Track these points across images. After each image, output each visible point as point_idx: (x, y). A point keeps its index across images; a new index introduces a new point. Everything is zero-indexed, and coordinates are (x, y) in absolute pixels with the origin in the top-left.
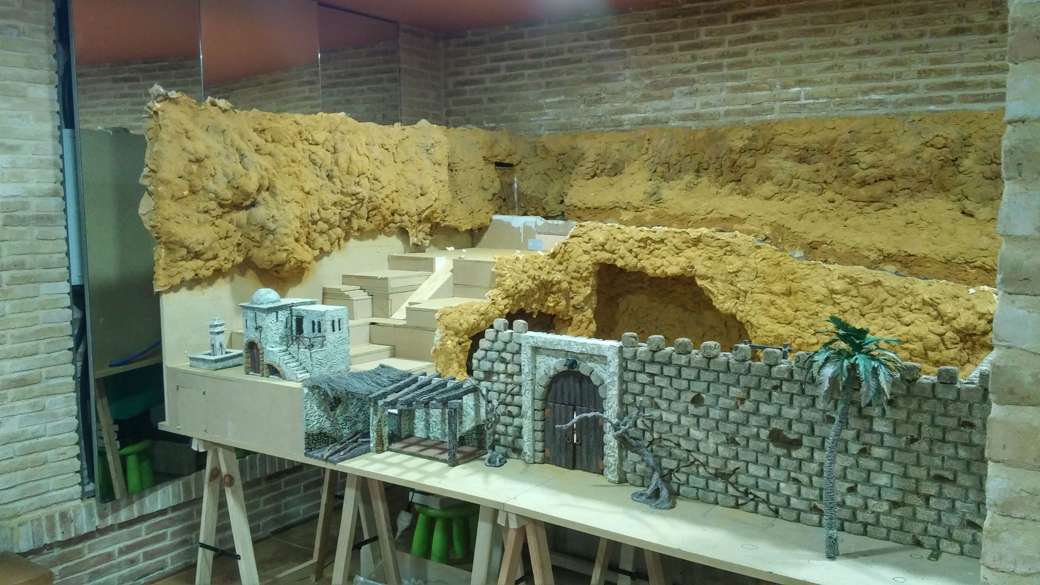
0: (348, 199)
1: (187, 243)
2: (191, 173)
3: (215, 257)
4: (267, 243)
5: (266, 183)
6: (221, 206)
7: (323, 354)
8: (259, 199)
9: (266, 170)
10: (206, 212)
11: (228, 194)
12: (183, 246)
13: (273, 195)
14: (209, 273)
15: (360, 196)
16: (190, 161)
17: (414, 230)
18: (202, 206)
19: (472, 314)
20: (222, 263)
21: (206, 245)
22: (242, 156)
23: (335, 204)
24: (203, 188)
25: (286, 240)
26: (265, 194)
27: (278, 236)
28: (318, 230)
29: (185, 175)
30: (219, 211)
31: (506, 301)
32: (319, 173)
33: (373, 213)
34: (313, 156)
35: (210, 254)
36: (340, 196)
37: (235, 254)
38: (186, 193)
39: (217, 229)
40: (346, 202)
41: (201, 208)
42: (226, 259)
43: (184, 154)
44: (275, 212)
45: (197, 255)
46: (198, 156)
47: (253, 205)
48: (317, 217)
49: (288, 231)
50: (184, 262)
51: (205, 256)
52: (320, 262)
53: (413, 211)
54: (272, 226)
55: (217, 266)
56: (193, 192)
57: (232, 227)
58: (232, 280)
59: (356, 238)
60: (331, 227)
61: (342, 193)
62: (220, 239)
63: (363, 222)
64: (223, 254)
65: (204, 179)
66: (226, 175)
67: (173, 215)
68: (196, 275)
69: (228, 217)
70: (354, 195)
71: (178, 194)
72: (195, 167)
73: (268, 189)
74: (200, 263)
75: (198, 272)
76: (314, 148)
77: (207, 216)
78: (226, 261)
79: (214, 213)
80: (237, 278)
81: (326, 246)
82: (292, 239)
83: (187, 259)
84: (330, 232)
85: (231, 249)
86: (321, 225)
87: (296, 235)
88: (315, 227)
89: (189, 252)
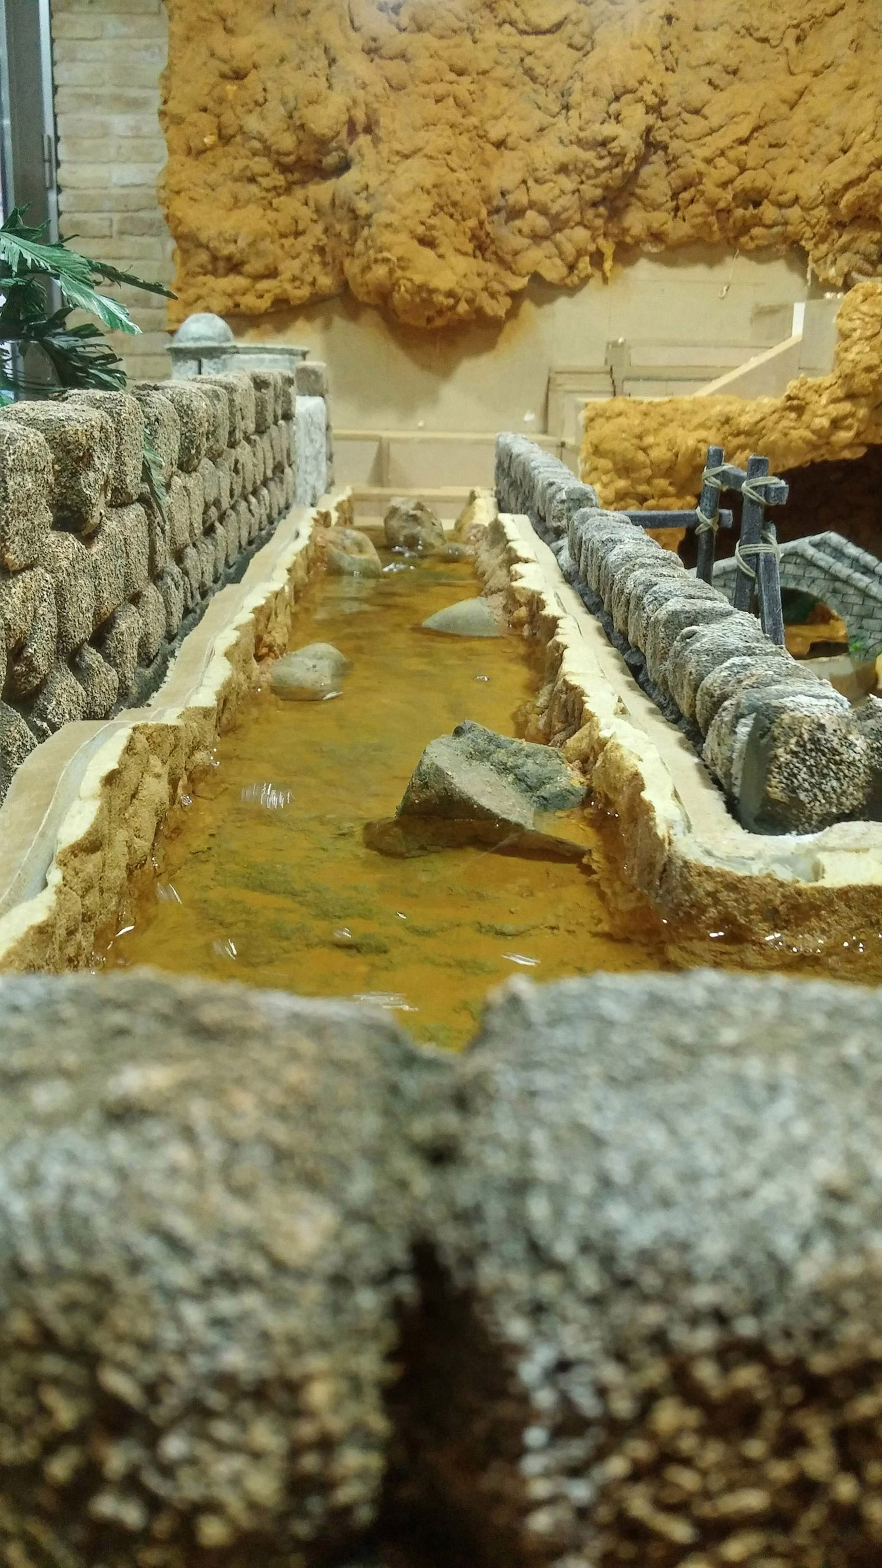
1: (203, 237)
2: (221, 101)
3: (272, 273)
4: (359, 246)
5: (360, 116)
6: (285, 169)
8: (352, 151)
9: (364, 86)
10: (252, 180)
11: (287, 142)
12: (200, 245)
13: (376, 141)
14: (264, 304)
16: (224, 76)
17: (824, 248)
18: (239, 164)
20: (288, 286)
21: (242, 243)
22: (332, 61)
23: (563, 169)
24: (241, 130)
26: (363, 140)
27: (374, 229)
28: (526, 230)
29: (211, 105)
30: (279, 180)
32: (541, 100)
33: (686, 196)
34: (529, 61)
35: (255, 266)
36: (575, 150)
37: (316, 270)
38: (208, 140)
39: (271, 214)
41: (236, 172)
42: (294, 279)
43: (214, 63)
45: (234, 266)
46: (235, 64)
47: (344, 166)
48: (519, 197)
49: (397, 219)
50: (210, 280)
51: (247, 268)
52: (547, 308)
53: (810, 192)
54: (363, 207)
55: (278, 291)
56: (225, 139)
57: (306, 213)
58: (327, 326)
59: (654, 258)
60: (558, 224)
61: (580, 142)
62: (283, 236)
63: (660, 219)
64: (289, 268)
65: (239, 110)
66: (284, 103)
67: (186, 184)
68: (237, 305)
69: (299, 193)
71: (195, 143)
72: (231, 88)
73: (368, 129)
74: (238, 281)
75: (239, 299)
77: (253, 189)
78: (297, 283)
79: (265, 182)
80: (338, 322)
81: (553, 271)
82: (404, 237)
83: (215, 273)
84: (558, 236)
85: (305, 256)
86: (534, 220)
87: (421, 230)
88: (518, 223)
89: (215, 258)
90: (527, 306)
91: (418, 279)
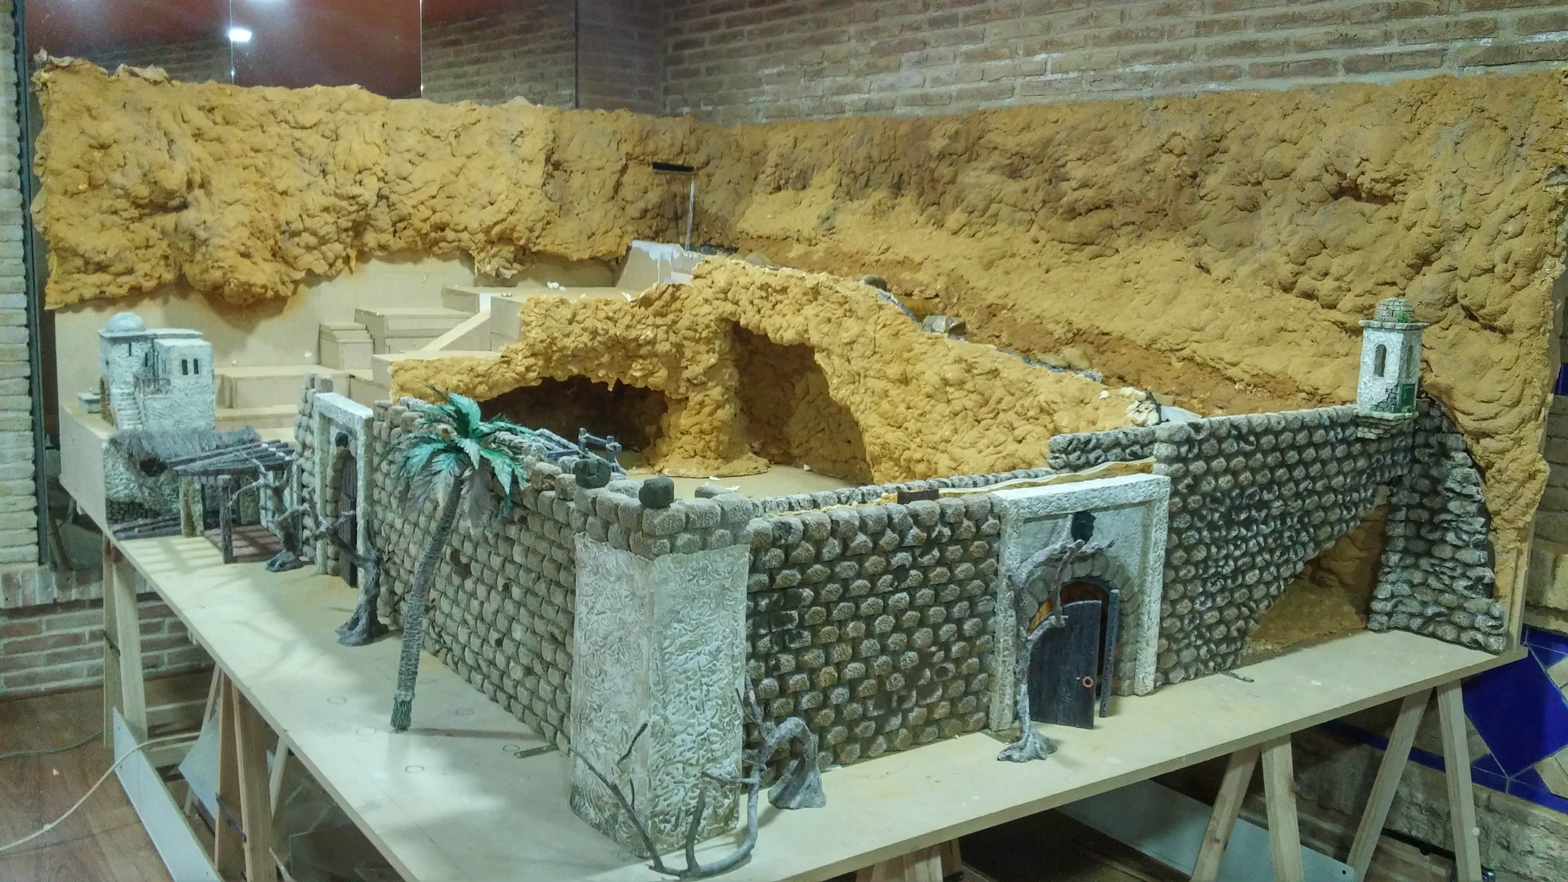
0: (344, 204)
1: (81, 250)
2: (91, 162)
3: (130, 271)
4: (199, 257)
5: (197, 178)
6: (138, 206)
7: (167, 403)
8: (190, 198)
9: (199, 160)
10: (115, 213)
11: (143, 191)
12: (76, 254)
13: (208, 194)
14: (124, 291)
15: (361, 200)
16: (92, 147)
17: (483, 254)
18: (106, 204)
19: (458, 373)
20: (141, 280)
21: (109, 254)
22: (171, 142)
23: (326, 209)
24: (107, 181)
25: (221, 254)
26: (198, 193)
27: (210, 249)
28: (302, 244)
29: (82, 164)
30: (136, 213)
31: (532, 361)
32: (307, 166)
33: (400, 225)
34: (298, 145)
35: (119, 267)
36: (333, 198)
37: (161, 269)
38: (82, 187)
39: (130, 235)
40: (342, 208)
41: (104, 208)
42: (146, 275)
43: (83, 138)
44: (210, 219)
45: (101, 268)
46: (101, 141)
47: (184, 206)
48: (297, 225)
49: (226, 242)
50: (82, 276)
51: (112, 269)
52: (315, 289)
53: (474, 225)
54: (202, 234)
55: (133, 282)
56: (93, 185)
57: (155, 234)
58: (166, 302)
59: (380, 259)
60: (323, 241)
61: (336, 195)
62: (137, 248)
63: (386, 238)
64: (142, 268)
65: (107, 170)
66: (140, 166)
67: (64, 214)
68: (102, 292)
69: (149, 221)
70: (353, 198)
71: (71, 188)
72: (97, 155)
73: (202, 186)
74: (106, 277)
75: (104, 289)
76: (298, 133)
77: (115, 218)
78: (148, 278)
79: (125, 215)
80: (173, 300)
81: (320, 268)
82: (232, 253)
83: (86, 272)
84: (324, 248)
85: (154, 262)
86: (306, 238)
87: (242, 249)
88: (296, 240)
89: (87, 263)
90: (302, 287)
91: (243, 278)
